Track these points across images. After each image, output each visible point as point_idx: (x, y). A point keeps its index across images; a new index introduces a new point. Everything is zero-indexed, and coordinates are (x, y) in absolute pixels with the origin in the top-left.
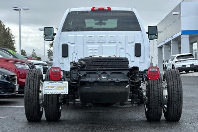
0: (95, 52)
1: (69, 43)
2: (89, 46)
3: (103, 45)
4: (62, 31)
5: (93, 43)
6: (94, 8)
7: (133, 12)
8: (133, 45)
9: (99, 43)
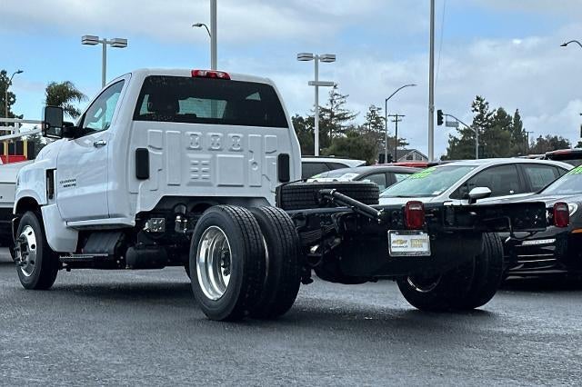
0: (203, 169)
1: (150, 146)
2: (191, 155)
3: (219, 156)
4: (134, 119)
5: (199, 149)
6: (197, 71)
7: (272, 87)
8: (275, 157)
9: (211, 149)
